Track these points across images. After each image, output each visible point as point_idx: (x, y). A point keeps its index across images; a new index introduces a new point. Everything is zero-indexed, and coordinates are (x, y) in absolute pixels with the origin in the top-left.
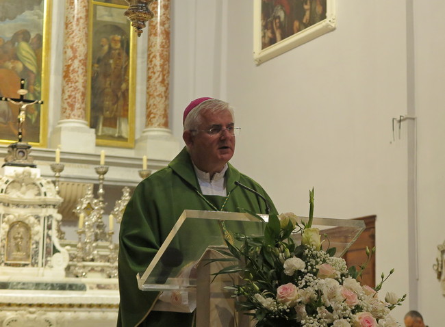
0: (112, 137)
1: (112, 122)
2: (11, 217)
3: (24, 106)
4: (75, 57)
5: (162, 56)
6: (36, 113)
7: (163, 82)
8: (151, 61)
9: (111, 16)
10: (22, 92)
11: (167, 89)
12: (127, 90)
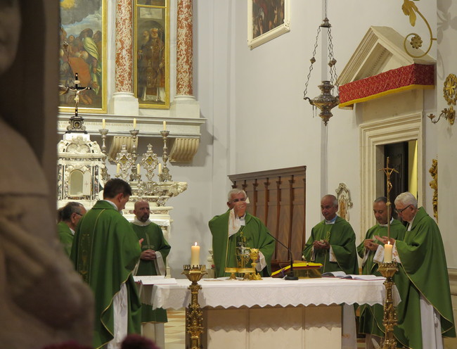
0: (153, 102)
1: (153, 91)
2: (71, 167)
3: (78, 92)
4: (123, 48)
5: (186, 43)
6: (99, 87)
7: (187, 62)
8: (179, 47)
9: (151, 14)
10: (77, 82)
11: (190, 67)
12: (164, 67)
